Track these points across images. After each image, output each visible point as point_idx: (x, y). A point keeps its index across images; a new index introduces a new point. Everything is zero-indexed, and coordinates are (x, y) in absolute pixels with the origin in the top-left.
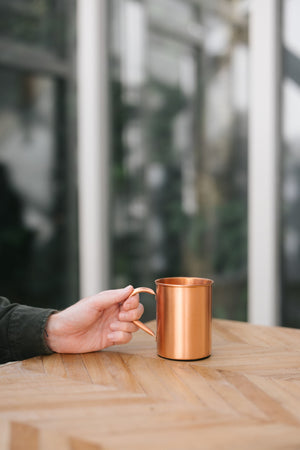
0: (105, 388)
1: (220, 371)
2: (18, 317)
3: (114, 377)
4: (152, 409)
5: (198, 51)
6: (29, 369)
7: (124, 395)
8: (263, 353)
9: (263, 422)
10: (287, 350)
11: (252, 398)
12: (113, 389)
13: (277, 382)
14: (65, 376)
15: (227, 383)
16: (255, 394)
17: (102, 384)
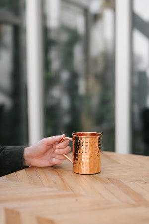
0: (51, 189)
1: (109, 179)
2: (8, 153)
3: (55, 183)
4: (77, 200)
5: (86, 11)
6: (11, 180)
7: (61, 193)
8: (129, 169)
9: (134, 206)
10: (141, 167)
11: (127, 193)
12: (55, 189)
13: (139, 184)
14: (30, 183)
15: (113, 185)
16: (128, 191)
17: (49, 187)
